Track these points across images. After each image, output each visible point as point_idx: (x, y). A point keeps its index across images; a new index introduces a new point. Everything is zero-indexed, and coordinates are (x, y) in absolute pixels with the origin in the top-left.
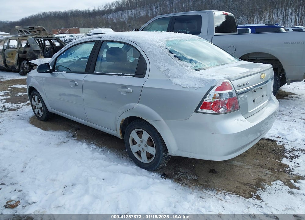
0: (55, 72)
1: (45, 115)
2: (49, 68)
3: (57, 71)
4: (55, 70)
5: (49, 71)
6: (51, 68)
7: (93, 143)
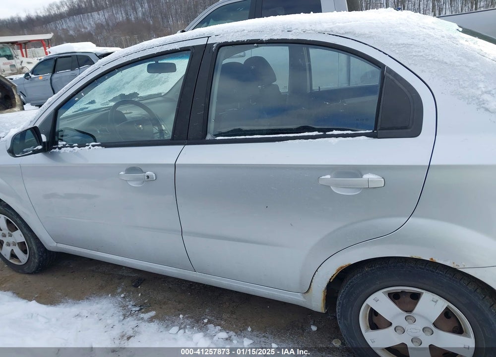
0: (60, 148)
1: (36, 261)
2: (40, 138)
3: (64, 146)
4: (57, 144)
5: (40, 147)
6: (44, 138)
7: (210, 322)
